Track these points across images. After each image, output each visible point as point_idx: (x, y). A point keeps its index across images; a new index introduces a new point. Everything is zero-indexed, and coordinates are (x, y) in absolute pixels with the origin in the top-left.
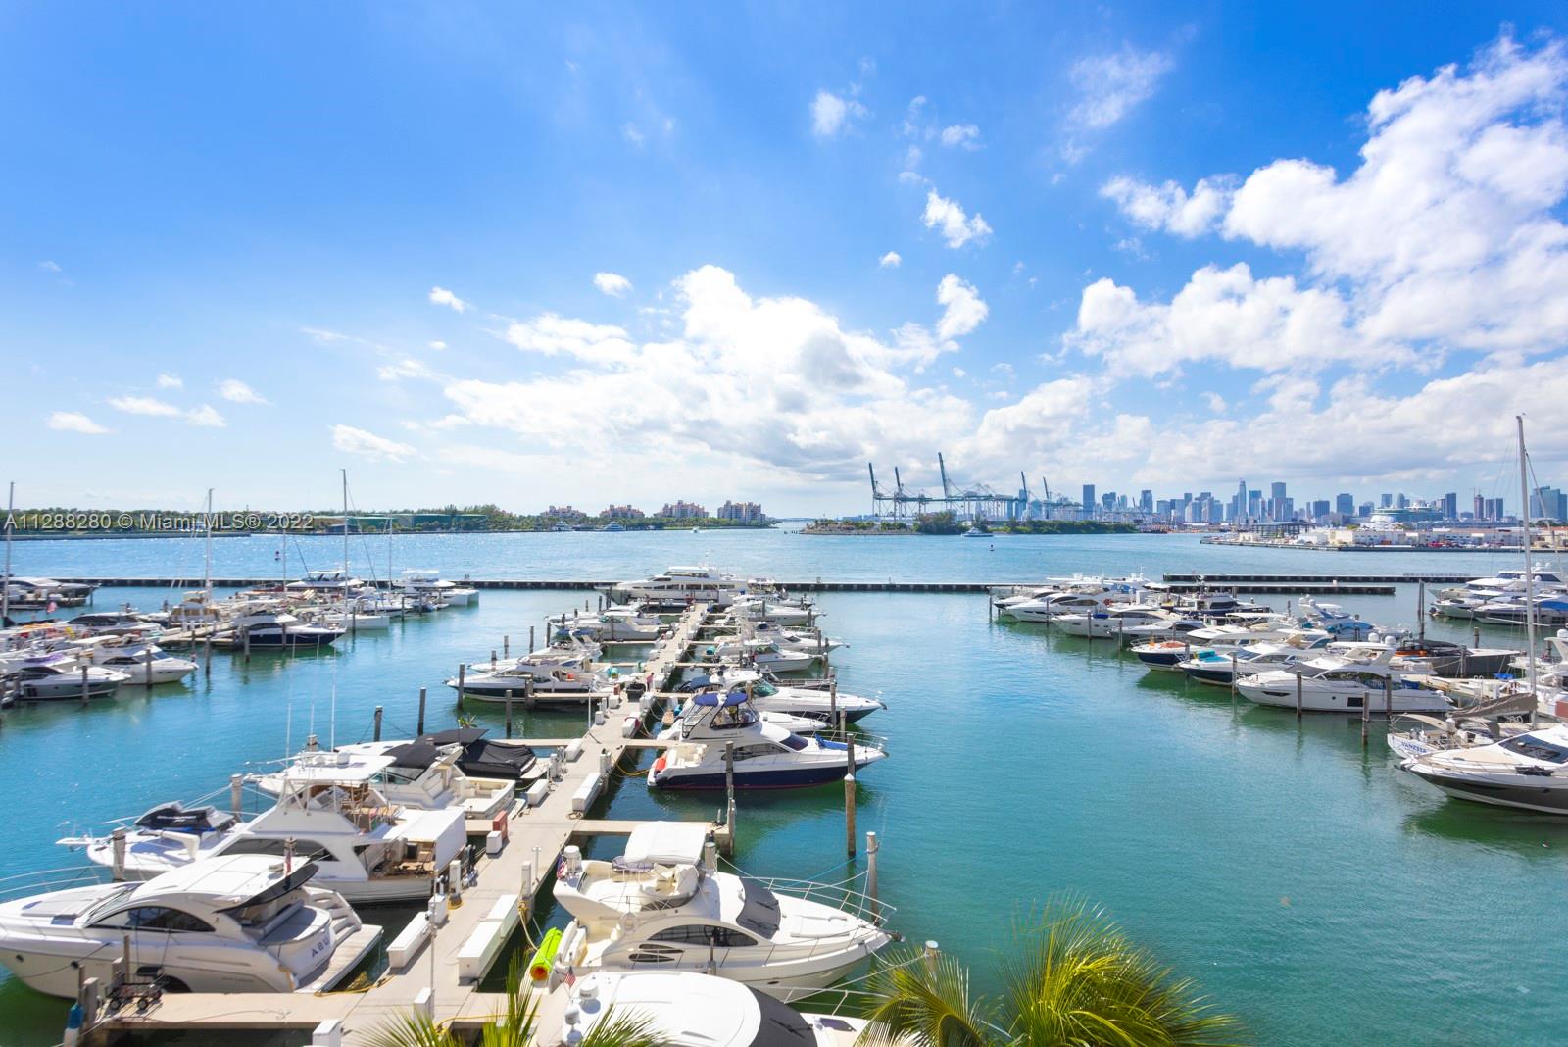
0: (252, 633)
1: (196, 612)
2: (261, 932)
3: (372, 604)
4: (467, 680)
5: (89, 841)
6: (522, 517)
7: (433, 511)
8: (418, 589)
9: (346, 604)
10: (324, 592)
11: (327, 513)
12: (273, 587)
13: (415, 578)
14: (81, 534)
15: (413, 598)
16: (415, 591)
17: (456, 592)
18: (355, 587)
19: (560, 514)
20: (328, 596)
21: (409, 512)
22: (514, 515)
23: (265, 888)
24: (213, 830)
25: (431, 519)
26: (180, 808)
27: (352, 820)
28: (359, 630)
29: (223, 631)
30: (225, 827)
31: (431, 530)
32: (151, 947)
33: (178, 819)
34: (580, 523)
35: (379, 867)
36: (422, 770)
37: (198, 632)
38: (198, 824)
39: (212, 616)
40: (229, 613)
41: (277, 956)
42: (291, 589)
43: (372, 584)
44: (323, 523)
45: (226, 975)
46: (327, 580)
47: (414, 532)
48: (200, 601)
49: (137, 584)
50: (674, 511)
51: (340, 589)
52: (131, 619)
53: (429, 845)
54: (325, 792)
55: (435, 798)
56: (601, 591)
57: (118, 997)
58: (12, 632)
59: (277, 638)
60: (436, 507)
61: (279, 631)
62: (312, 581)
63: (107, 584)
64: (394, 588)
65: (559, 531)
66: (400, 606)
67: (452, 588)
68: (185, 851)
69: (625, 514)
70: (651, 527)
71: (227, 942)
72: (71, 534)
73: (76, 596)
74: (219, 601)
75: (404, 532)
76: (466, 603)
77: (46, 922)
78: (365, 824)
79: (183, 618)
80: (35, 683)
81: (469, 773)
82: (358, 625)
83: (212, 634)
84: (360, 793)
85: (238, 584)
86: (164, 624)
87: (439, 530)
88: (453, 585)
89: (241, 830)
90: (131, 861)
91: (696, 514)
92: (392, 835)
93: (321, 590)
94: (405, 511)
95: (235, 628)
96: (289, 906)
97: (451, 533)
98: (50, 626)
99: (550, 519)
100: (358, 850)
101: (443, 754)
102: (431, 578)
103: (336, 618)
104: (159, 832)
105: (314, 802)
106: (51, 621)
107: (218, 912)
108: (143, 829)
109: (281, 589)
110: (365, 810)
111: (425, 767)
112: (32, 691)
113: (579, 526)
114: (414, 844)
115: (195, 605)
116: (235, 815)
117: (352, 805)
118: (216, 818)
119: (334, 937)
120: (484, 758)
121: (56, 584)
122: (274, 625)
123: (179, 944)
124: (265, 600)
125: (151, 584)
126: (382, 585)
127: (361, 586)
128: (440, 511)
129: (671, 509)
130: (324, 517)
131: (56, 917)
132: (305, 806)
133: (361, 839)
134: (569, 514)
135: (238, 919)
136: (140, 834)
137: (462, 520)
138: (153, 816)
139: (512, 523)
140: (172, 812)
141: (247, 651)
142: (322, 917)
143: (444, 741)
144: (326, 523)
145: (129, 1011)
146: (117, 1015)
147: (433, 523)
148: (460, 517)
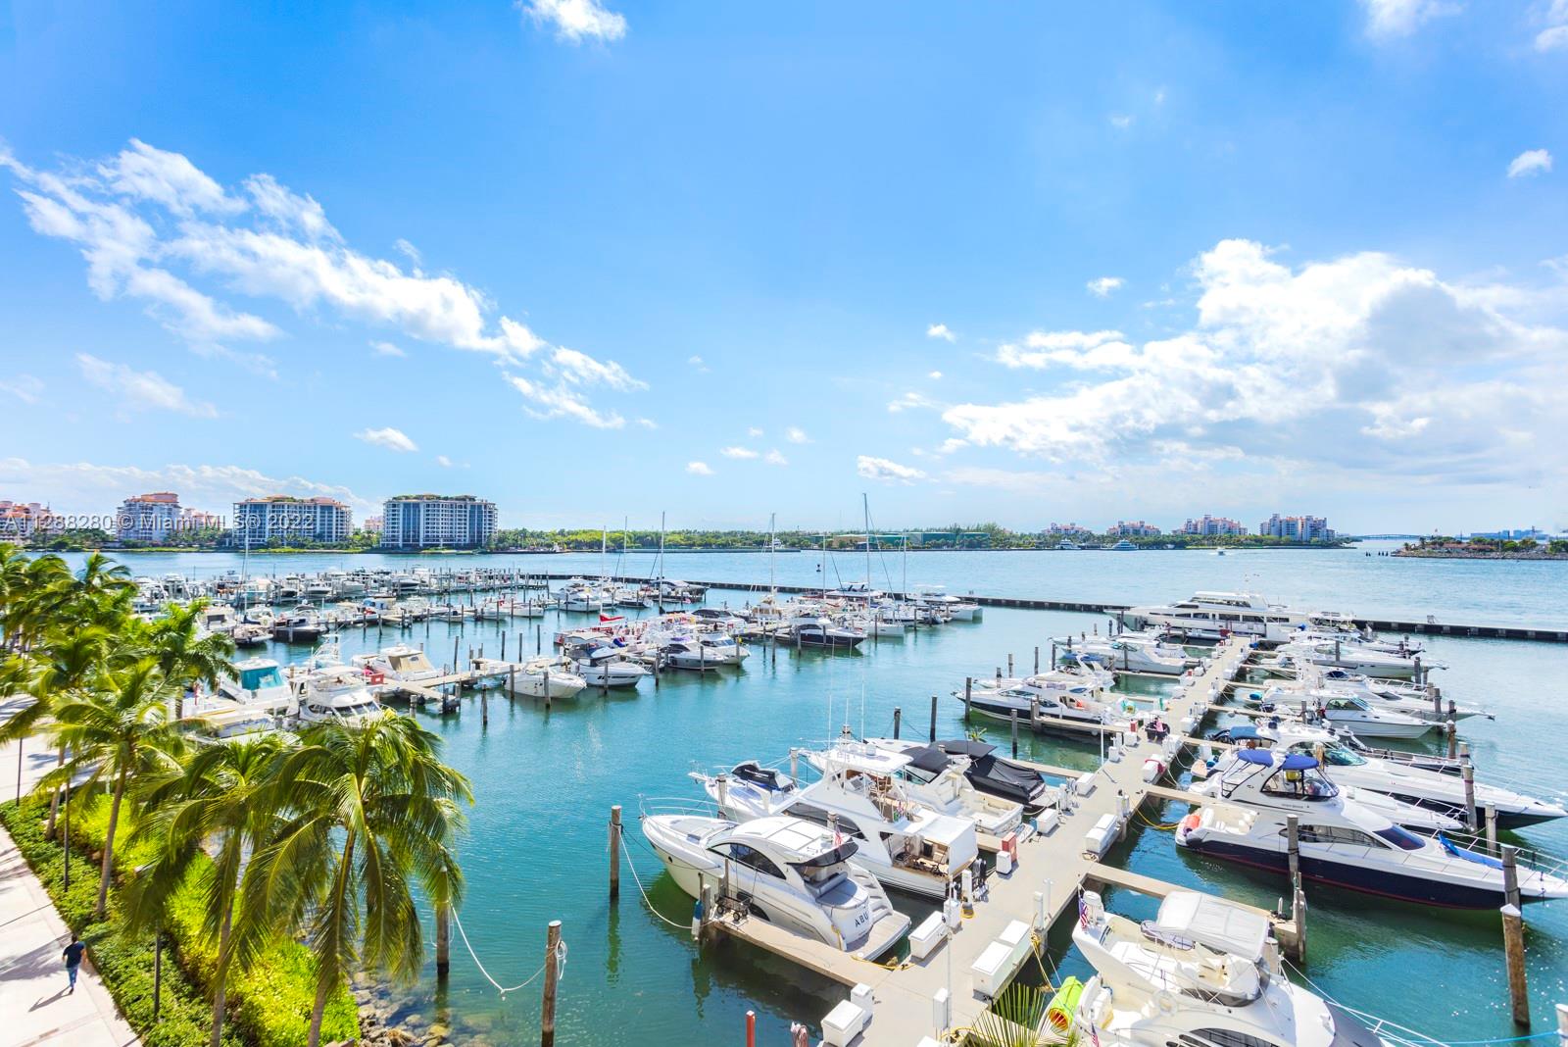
0: (802, 632)
1: (767, 611)
2: (818, 891)
3: (889, 615)
4: (976, 695)
5: (706, 778)
6: (1023, 536)
7: (939, 530)
8: (927, 602)
9: (868, 612)
10: (852, 600)
11: (854, 533)
12: (817, 594)
13: (925, 592)
14: (699, 548)
15: (924, 610)
16: (925, 604)
17: (961, 607)
18: (876, 597)
19: (1063, 532)
20: (856, 604)
21: (919, 531)
22: (1014, 533)
23: (819, 854)
24: (779, 790)
25: (938, 537)
26: (758, 766)
27: (878, 808)
28: (880, 636)
29: (783, 626)
30: (787, 789)
31: (938, 547)
32: (743, 877)
33: (758, 775)
34: (1084, 542)
35: (900, 856)
36: (935, 775)
37: (768, 627)
38: (769, 782)
39: (777, 615)
40: (787, 615)
41: (830, 917)
42: (829, 597)
43: (890, 596)
44: (850, 540)
45: (795, 920)
46: (855, 590)
47: (923, 549)
48: (770, 603)
49: (730, 587)
50: (1199, 527)
51: (866, 599)
52: (727, 614)
53: (944, 849)
54: (857, 777)
55: (947, 804)
56: (1112, 615)
57: (723, 909)
58: (665, 617)
59: (818, 638)
60: (943, 527)
61: (821, 632)
62: (844, 590)
63: (714, 586)
64: (907, 600)
65: (1062, 549)
66: (913, 617)
67: (957, 602)
68: (761, 802)
69: (1136, 532)
70: (1170, 546)
71: (793, 892)
72: (694, 549)
73: (698, 592)
74: (780, 602)
75: (916, 549)
76: (971, 618)
77: (683, 838)
78: (888, 813)
79: (758, 615)
80: (676, 656)
81: (978, 786)
82: (879, 632)
83: (776, 630)
84: (884, 784)
85: (792, 591)
86: (746, 619)
87: (945, 548)
88: (959, 600)
89: (798, 795)
90: (730, 801)
91: (1229, 531)
92: (911, 829)
93: (850, 599)
94: (916, 530)
95: (790, 627)
96: (837, 874)
97: (955, 550)
98: (682, 615)
99: (1051, 536)
100: (884, 836)
101: (954, 763)
102: (939, 593)
103: (863, 622)
104: (745, 782)
105: (848, 784)
106: (684, 612)
107: (788, 864)
108: (736, 777)
109: (821, 597)
110: (889, 801)
111: (938, 773)
112: (674, 661)
113: (1083, 544)
114: (930, 844)
115: (766, 606)
116: (794, 783)
117: (878, 794)
118: (782, 780)
119: (873, 916)
120: (993, 774)
121: (686, 585)
122: (815, 627)
123: (763, 882)
124: (810, 606)
125: (738, 587)
126: (898, 597)
127: (881, 597)
128: (945, 530)
129: (1196, 526)
130: (851, 535)
131: (690, 835)
132: (842, 786)
133: (887, 828)
134: (1072, 532)
135: (802, 875)
136: (735, 781)
137: (965, 537)
138: (742, 768)
139: (1014, 541)
140: (753, 768)
141: (799, 647)
142: (862, 894)
143: (955, 751)
144: (853, 540)
145: (728, 918)
146: (721, 919)
147: (940, 542)
148: (963, 535)
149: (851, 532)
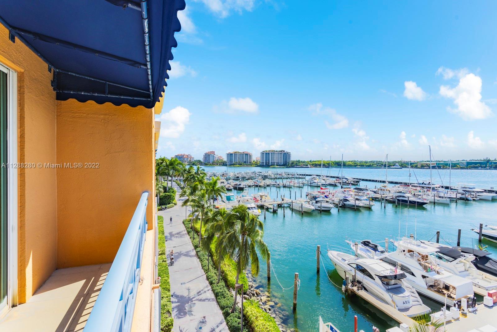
0: (398, 198)
1: (384, 190)
2: (387, 287)
3: (442, 195)
4: (484, 232)
5: (351, 243)
8: (464, 191)
9: (431, 193)
10: (424, 188)
11: (429, 161)
12: (406, 185)
13: (463, 186)
14: (359, 167)
15: (462, 194)
16: (463, 192)
17: (485, 194)
18: (436, 187)
20: (425, 190)
21: (465, 161)
23: (388, 275)
24: (379, 252)
25: (476, 163)
26: (371, 242)
27: (421, 265)
28: (437, 203)
29: (389, 196)
30: (382, 252)
31: (476, 168)
32: (360, 276)
33: (370, 245)
35: (431, 286)
36: (454, 259)
37: (383, 196)
38: (375, 248)
39: (388, 191)
40: (392, 192)
41: (392, 297)
42: (412, 186)
43: (442, 187)
44: (427, 164)
45: (377, 295)
46: (425, 184)
47: (467, 168)
48: (385, 187)
49: (370, 181)
51: (430, 188)
52: (367, 190)
53: (454, 288)
54: (412, 253)
55: (460, 272)
57: (353, 285)
58: (343, 190)
59: (406, 201)
60: (479, 159)
61: (407, 199)
62: (420, 184)
63: (363, 180)
64: (451, 189)
66: (455, 197)
67: (483, 192)
68: (371, 254)
71: (378, 285)
72: (357, 167)
73: (356, 182)
74: (390, 187)
76: (491, 199)
77: (340, 259)
78: (425, 268)
79: (379, 191)
80: (345, 203)
81: (478, 268)
82: (436, 201)
83: (386, 197)
84: (425, 257)
85: (396, 183)
86: (375, 192)
88: (484, 191)
89: (386, 255)
90: (359, 252)
92: (437, 277)
93: (423, 187)
94: (463, 160)
95: (393, 196)
96: (397, 284)
97: (487, 169)
98: (349, 189)
100: (424, 277)
101: (465, 256)
102: (471, 187)
103: (428, 197)
104: (366, 247)
105: (408, 254)
106: (350, 188)
107: (376, 275)
108: (363, 245)
109: (409, 186)
110: (426, 264)
111: (456, 259)
114: (449, 285)
115: (384, 188)
116: (386, 250)
117: (421, 260)
118: (380, 248)
120: (488, 265)
121: (352, 179)
122: (403, 197)
123: (366, 279)
124: (401, 189)
125: (373, 181)
126: (447, 188)
127: (439, 187)
128: (481, 160)
130: (427, 162)
131: (343, 259)
132: (405, 255)
133: (425, 274)
135: (382, 281)
136: (362, 246)
137: (493, 164)
138: (365, 242)
140: (369, 242)
141: (396, 204)
142: (407, 293)
143: (471, 253)
144: (428, 165)
145: (355, 289)
146: (353, 288)
147: (477, 165)
148: (492, 163)
149: (427, 161)
